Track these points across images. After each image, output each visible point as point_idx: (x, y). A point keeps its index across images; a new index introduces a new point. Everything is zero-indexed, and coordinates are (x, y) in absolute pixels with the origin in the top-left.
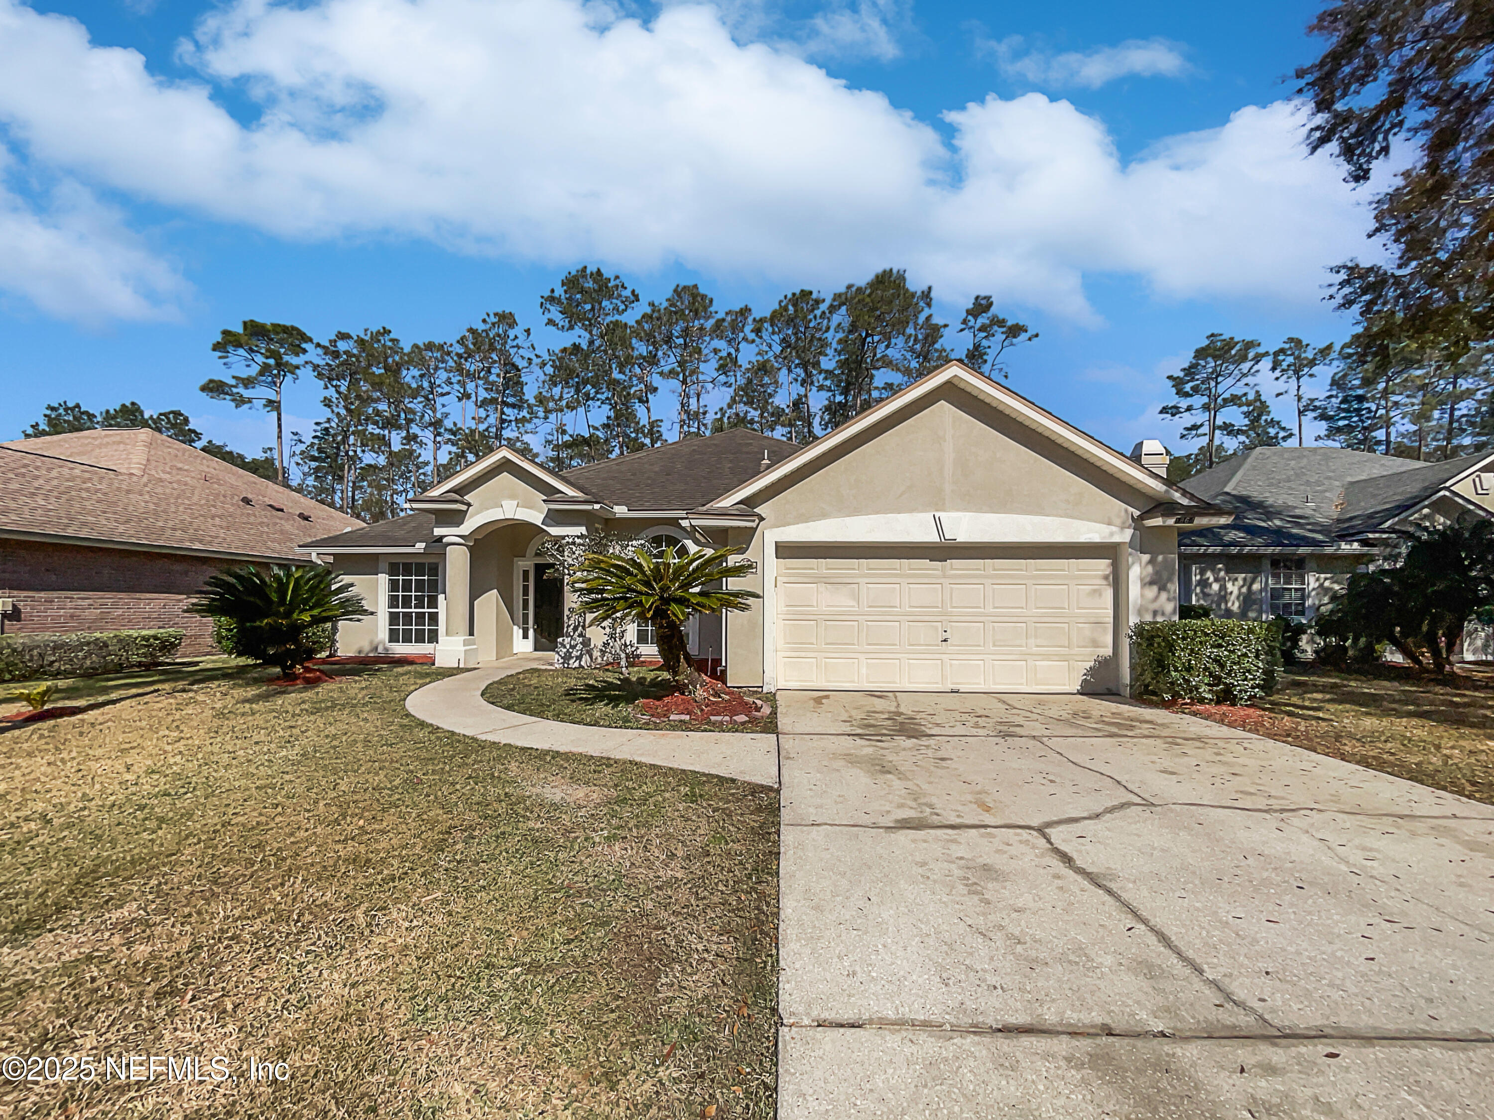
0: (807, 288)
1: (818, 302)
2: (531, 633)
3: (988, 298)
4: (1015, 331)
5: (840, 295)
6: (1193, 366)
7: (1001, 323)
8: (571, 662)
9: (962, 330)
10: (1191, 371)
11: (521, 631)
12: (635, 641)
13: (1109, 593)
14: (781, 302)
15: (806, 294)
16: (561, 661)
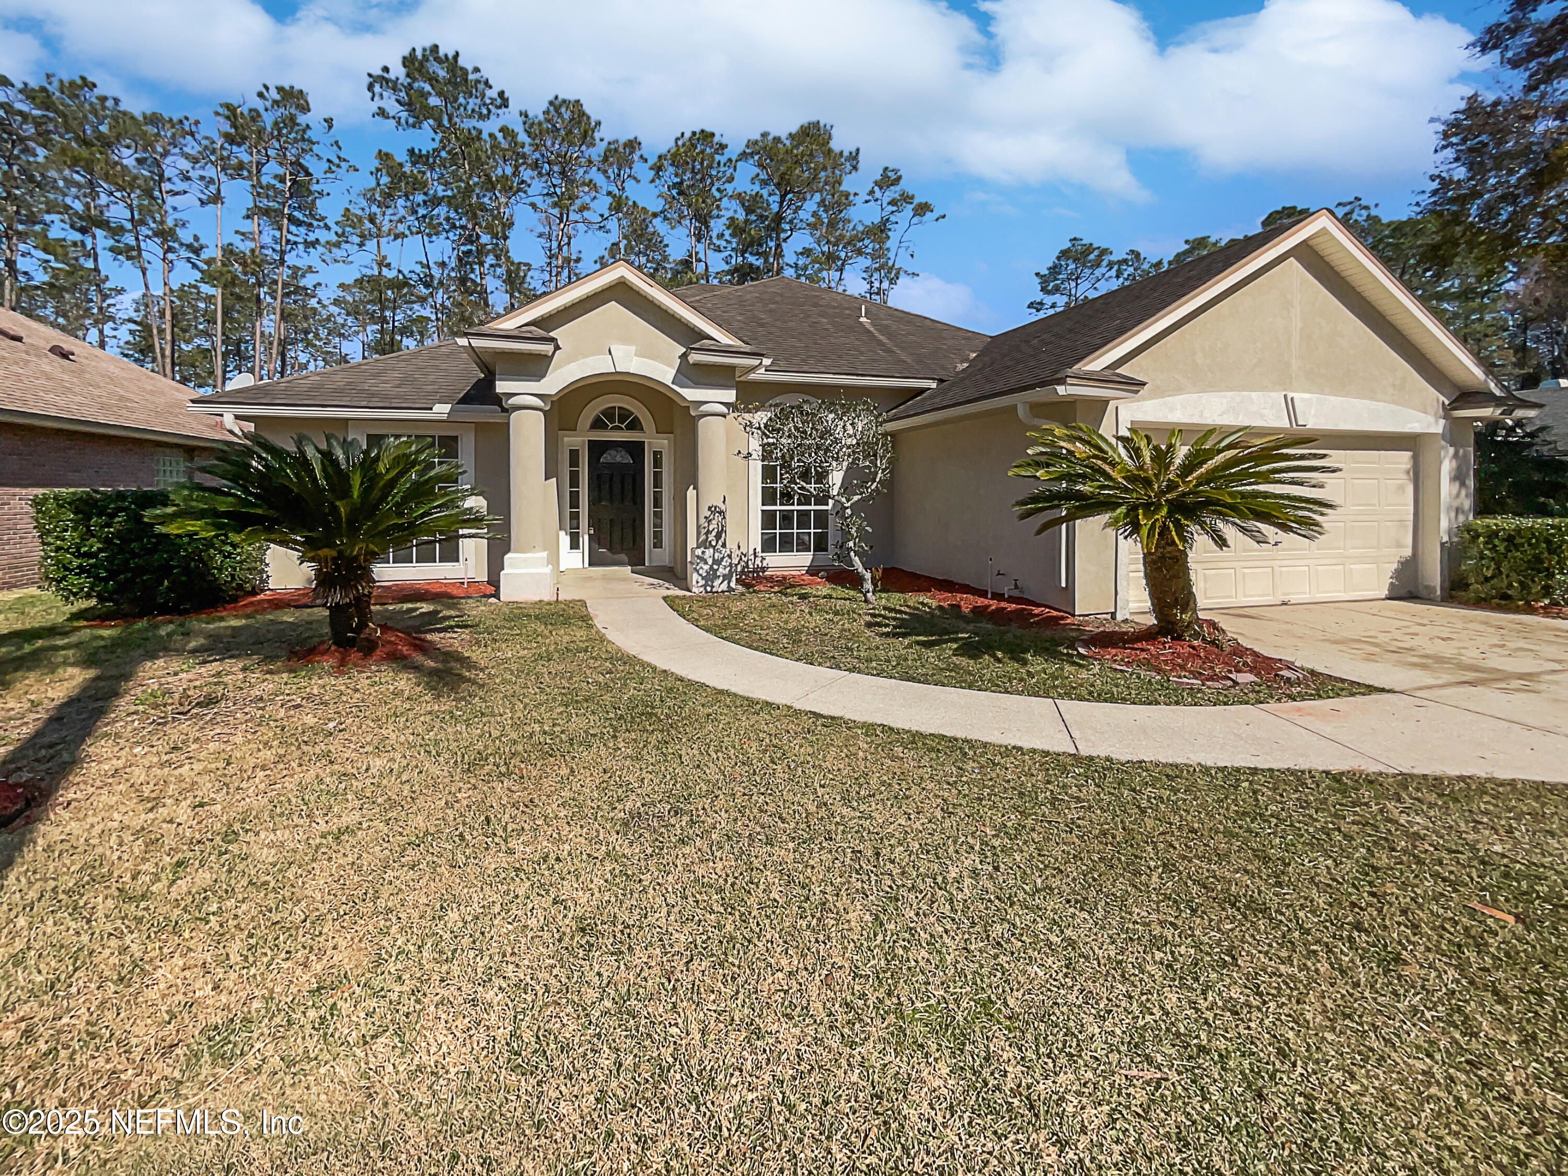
0: (708, 129)
1: (723, 147)
2: (585, 540)
3: (895, 171)
4: (923, 209)
5: (756, 142)
6: (1055, 267)
7: (907, 198)
8: (716, 583)
9: (867, 202)
10: (1055, 270)
11: (568, 538)
12: (759, 549)
13: (1410, 488)
14: (677, 139)
15: (706, 136)
16: (702, 582)
